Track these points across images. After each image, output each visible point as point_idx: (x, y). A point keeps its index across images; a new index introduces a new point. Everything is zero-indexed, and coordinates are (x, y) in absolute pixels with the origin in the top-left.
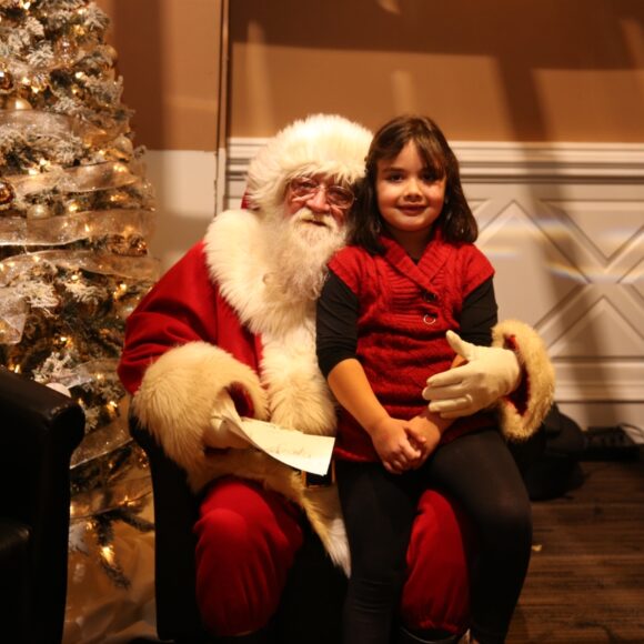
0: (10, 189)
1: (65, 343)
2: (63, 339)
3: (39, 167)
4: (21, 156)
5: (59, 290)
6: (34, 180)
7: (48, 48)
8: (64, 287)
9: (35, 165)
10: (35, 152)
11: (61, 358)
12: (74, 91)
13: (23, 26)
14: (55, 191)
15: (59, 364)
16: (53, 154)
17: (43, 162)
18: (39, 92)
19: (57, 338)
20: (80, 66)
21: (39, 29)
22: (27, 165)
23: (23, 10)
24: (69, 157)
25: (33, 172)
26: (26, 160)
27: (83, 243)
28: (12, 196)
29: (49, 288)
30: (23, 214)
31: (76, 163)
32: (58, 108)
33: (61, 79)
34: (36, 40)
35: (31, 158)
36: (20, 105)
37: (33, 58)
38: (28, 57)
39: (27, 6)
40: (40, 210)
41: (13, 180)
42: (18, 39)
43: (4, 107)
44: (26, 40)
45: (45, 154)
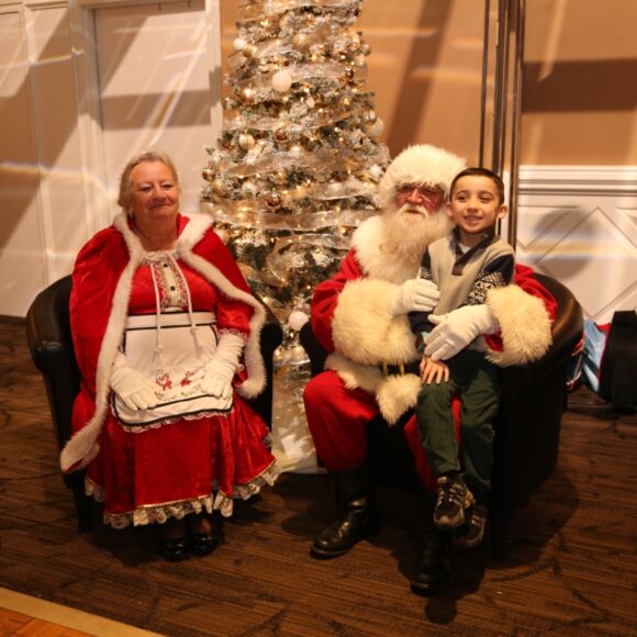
3: (306, 185)
5: (309, 258)
6: (300, 191)
8: (311, 256)
10: (305, 175)
11: (305, 297)
12: (341, 139)
14: (306, 199)
15: (303, 301)
16: (315, 177)
17: (309, 181)
18: (315, 140)
20: (337, 124)
21: (312, 104)
22: (300, 184)
24: (322, 179)
25: (300, 187)
26: (299, 180)
27: (326, 230)
28: (279, 201)
29: (303, 254)
30: (290, 212)
31: (328, 181)
33: (325, 132)
34: (309, 110)
35: (302, 180)
36: (296, 150)
39: (307, 90)
40: (299, 211)
42: (298, 109)
43: (287, 149)
44: (304, 111)
45: (313, 180)
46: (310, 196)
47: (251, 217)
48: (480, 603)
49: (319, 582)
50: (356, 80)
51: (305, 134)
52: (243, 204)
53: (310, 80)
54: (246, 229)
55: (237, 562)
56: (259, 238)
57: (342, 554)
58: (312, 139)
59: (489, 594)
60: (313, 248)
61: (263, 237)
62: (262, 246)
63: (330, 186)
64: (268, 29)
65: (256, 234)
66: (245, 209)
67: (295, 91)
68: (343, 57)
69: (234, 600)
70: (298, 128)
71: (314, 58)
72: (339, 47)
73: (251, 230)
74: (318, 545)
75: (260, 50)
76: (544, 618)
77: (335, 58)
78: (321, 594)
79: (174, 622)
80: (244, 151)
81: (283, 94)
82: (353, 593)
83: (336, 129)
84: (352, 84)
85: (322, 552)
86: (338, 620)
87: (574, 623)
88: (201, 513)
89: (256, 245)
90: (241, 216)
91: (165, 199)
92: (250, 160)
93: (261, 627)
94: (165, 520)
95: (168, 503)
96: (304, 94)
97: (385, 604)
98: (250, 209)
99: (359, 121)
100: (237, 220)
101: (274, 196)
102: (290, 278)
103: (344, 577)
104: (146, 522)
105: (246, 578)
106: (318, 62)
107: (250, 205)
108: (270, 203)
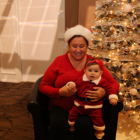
0: (129, 49)
1: (135, 80)
2: (135, 79)
3: (134, 45)
4: (131, 42)
7: (137, 20)
8: (137, 69)
9: (133, 44)
10: (133, 41)
11: (136, 83)
13: (132, 16)
16: (137, 42)
17: (135, 44)
18: (134, 29)
19: (134, 78)
21: (136, 16)
23: (132, 13)
25: (133, 46)
26: (131, 43)
32: (138, 32)
33: (139, 26)
34: (135, 18)
35: (132, 43)
37: (134, 23)
38: (133, 22)
39: (133, 12)
40: (134, 54)
41: (129, 48)
44: (133, 19)
45: (135, 42)
53: (134, 8)
107: (115, 52)
108: (125, 51)
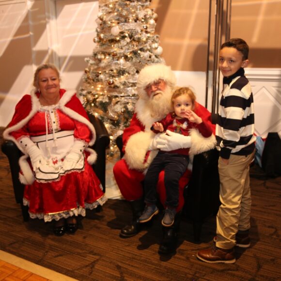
5: (126, 107)
6: (123, 78)
7: (130, 45)
12: (142, 56)
14: (125, 82)
15: (123, 126)
16: (130, 72)
17: (127, 74)
20: (141, 50)
21: (129, 41)
22: (123, 75)
28: (113, 83)
29: (123, 106)
33: (135, 53)
34: (127, 43)
36: (122, 61)
39: (127, 35)
40: (122, 87)
42: (123, 43)
43: (118, 60)
44: (125, 44)
45: (127, 72)
46: (126, 81)
47: (102, 90)
48: (183, 260)
49: (116, 247)
50: (149, 30)
51: (126, 54)
52: (99, 84)
53: (128, 30)
54: (100, 95)
55: (85, 238)
56: (106, 99)
57: (132, 236)
58: (129, 56)
59: (189, 256)
60: (128, 103)
61: (107, 98)
62: (106, 102)
63: (135, 76)
64: (112, 8)
65: (105, 97)
66: (100, 86)
67: (122, 35)
68: (143, 20)
69: (79, 254)
70: (122, 51)
71: (130, 20)
72: (141, 16)
73: (102, 95)
74: (122, 232)
75: (107, 17)
76: (210, 268)
77: (140, 20)
78: (116, 253)
79: (51, 262)
80: (100, 60)
81: (117, 36)
82: (129, 253)
83: (139, 52)
84: (147, 32)
85: (124, 235)
86: (120, 264)
87: (222, 271)
88: (73, 216)
89: (104, 101)
90: (99, 89)
91: (53, 85)
92: (102, 65)
93: (87, 266)
94: (58, 219)
95: (61, 212)
96: (125, 37)
97: (142, 258)
98: (102, 86)
99: (149, 48)
100: (97, 91)
101: (111, 80)
102: (119, 116)
103: (128, 246)
104: (50, 220)
105: (86, 245)
106: (132, 23)
107: (102, 84)
108: (109, 84)
